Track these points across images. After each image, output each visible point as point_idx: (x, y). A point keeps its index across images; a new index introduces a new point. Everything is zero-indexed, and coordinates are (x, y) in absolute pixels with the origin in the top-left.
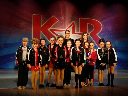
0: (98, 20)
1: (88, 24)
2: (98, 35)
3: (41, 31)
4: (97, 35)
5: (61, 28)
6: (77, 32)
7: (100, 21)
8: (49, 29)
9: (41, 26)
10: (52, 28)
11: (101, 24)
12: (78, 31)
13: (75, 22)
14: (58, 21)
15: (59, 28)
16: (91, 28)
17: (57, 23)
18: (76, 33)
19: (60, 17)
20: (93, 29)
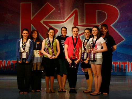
0: (114, 5)
1: (97, 11)
2: (114, 26)
3: (32, 25)
4: (112, 26)
5: (59, 19)
6: (81, 23)
7: (116, 6)
8: (42, 22)
9: (32, 18)
10: (46, 19)
11: (118, 9)
12: (82, 21)
13: (79, 9)
14: (54, 9)
15: (56, 19)
16: (101, 16)
17: (53, 12)
18: (79, 24)
19: (57, 4)
20: (105, 18)
